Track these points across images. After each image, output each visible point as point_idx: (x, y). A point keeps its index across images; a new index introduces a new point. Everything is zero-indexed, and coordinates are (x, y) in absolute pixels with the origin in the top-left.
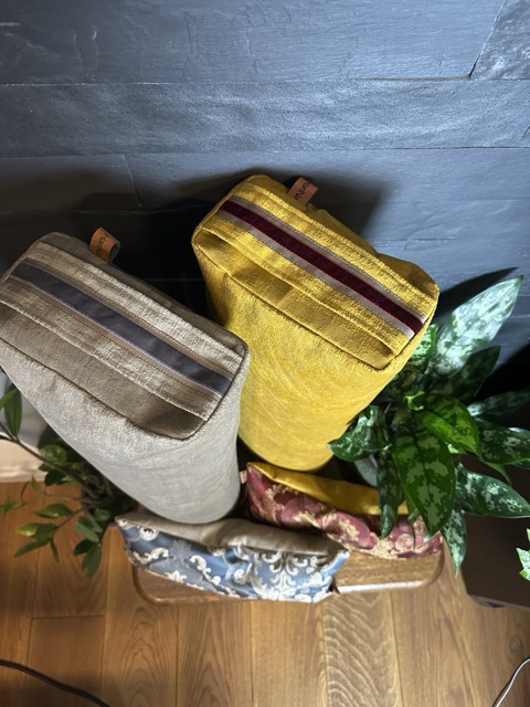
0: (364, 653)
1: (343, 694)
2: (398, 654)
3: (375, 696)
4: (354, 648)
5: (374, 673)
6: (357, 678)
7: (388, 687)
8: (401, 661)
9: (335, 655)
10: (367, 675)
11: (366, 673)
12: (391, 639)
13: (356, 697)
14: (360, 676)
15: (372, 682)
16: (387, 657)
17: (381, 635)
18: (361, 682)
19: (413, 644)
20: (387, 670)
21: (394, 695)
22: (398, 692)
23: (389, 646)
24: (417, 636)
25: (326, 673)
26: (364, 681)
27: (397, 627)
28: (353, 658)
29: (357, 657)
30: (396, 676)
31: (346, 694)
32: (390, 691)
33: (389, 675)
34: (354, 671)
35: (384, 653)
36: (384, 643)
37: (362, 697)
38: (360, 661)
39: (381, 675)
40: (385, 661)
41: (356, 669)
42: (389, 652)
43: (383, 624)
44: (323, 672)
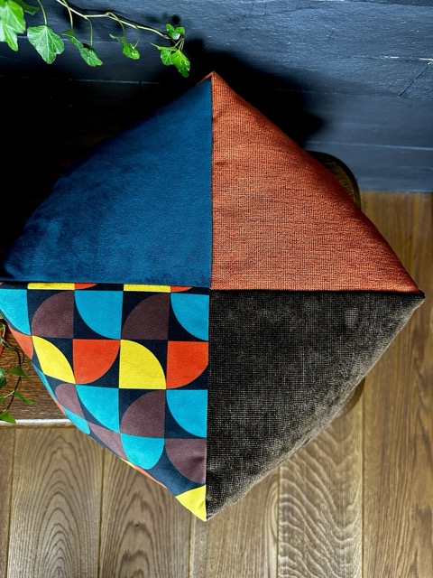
0: (325, 467)
1: (296, 509)
2: (364, 470)
3: (332, 512)
4: (314, 461)
5: (334, 488)
6: (313, 493)
7: (348, 504)
8: (366, 477)
9: (291, 467)
10: (326, 490)
11: (324, 487)
12: (358, 454)
13: (310, 512)
14: (317, 490)
15: (330, 498)
16: (350, 472)
17: (347, 448)
18: (318, 497)
19: (383, 461)
20: (350, 486)
21: (354, 512)
22: (359, 509)
23: (355, 461)
24: (388, 452)
25: (279, 486)
26: (322, 495)
27: (366, 441)
28: (311, 471)
29: (315, 470)
30: (359, 492)
31: (300, 508)
32: (350, 508)
33: (351, 490)
34: (310, 485)
35: (348, 468)
36: (350, 458)
37: (317, 513)
38: (320, 475)
39: (342, 490)
40: (348, 478)
41: (314, 483)
42: (354, 467)
43: (350, 438)
44: (275, 485)
